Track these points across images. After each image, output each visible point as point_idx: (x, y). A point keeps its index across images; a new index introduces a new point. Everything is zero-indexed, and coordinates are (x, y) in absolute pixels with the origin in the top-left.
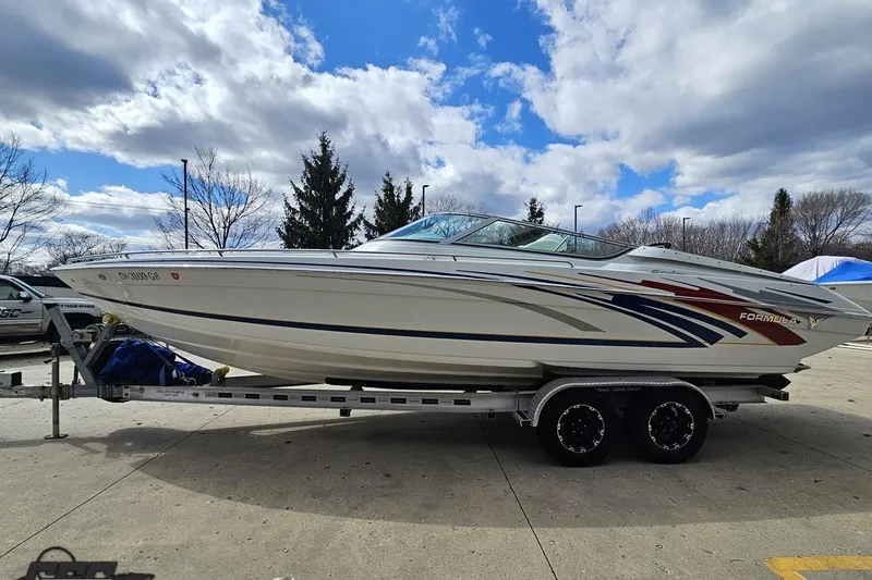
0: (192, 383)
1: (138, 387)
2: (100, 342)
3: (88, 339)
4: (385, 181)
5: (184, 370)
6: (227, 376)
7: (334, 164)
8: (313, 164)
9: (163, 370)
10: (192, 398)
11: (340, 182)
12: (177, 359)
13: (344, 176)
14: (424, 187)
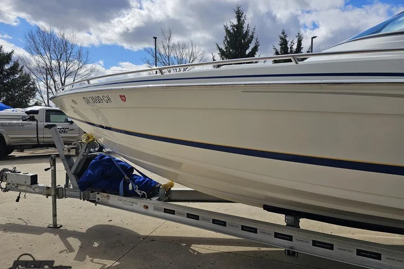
0: (143, 196)
1: (106, 194)
2: (80, 157)
3: (73, 152)
4: (281, 38)
5: (139, 183)
6: (172, 189)
7: (245, 30)
8: (232, 31)
9: (122, 182)
10: (143, 210)
11: (250, 41)
12: (135, 172)
13: (252, 37)
14: (312, 38)
